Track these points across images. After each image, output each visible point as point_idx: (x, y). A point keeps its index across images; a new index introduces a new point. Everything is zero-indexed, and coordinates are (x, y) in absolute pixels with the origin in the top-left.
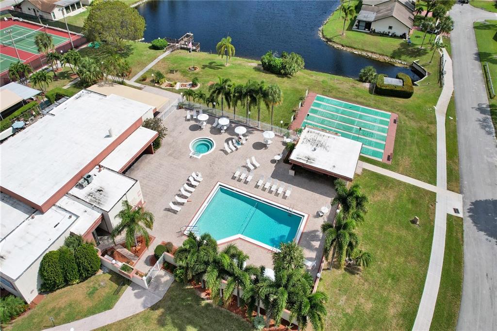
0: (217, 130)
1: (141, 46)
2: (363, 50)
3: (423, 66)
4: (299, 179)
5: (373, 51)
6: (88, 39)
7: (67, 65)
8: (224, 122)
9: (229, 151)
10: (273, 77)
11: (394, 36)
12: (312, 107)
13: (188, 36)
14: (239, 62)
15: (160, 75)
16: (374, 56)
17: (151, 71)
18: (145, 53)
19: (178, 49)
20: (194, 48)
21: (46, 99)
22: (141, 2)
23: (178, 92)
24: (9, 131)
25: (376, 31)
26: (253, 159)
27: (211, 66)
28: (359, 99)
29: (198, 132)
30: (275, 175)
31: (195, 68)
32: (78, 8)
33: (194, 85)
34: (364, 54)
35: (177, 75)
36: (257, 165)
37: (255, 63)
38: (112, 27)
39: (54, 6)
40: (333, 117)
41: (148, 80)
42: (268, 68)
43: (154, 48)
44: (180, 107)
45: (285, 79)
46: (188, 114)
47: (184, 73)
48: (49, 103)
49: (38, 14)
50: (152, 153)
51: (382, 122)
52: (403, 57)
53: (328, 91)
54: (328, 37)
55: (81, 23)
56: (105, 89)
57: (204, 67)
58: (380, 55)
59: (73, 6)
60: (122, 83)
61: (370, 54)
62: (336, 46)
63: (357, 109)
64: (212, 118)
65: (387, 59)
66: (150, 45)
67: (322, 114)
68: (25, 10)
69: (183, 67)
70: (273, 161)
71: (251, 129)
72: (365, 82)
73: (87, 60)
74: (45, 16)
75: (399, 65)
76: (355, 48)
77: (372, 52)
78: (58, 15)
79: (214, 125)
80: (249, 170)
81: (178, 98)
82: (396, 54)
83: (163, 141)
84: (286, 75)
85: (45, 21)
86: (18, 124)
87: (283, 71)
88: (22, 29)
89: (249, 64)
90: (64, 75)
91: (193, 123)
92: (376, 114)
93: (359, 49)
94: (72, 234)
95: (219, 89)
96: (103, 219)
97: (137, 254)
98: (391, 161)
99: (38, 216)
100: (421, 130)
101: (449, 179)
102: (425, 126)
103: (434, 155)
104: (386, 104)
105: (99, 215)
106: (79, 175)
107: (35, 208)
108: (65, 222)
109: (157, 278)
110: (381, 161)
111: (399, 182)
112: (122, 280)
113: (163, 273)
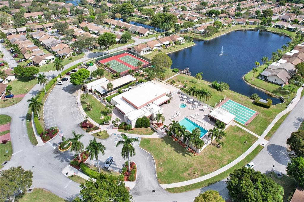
0: (189, 102)
1: (169, 70)
2: (260, 87)
3: (285, 99)
4: (211, 122)
5: (264, 88)
6: (151, 64)
7: (145, 72)
8: (191, 100)
9: (191, 109)
10: (215, 90)
11: (277, 84)
12: (226, 103)
13: (187, 69)
14: (204, 82)
15: (174, 81)
16: (264, 91)
17: (171, 79)
18: (170, 73)
19: (182, 73)
20: (188, 74)
21: (137, 82)
22: (172, 52)
23: (179, 88)
24: (128, 89)
25: (269, 81)
26: (198, 113)
27: (193, 82)
28: (246, 105)
29: (183, 101)
30: (204, 119)
31: (187, 81)
32: (149, 51)
33: (185, 87)
34: (260, 89)
35: (180, 83)
36: (199, 115)
37: (210, 84)
38: (161, 62)
39: (141, 50)
40: (232, 108)
41: (170, 82)
42: (214, 87)
43: (174, 71)
44: (178, 93)
45: (220, 92)
46: (181, 95)
47: (182, 82)
48: (138, 83)
49: (136, 52)
50: (167, 104)
51: (251, 114)
52: (278, 93)
53: (235, 99)
54: (246, 79)
55: (151, 59)
56: (156, 82)
57: (190, 82)
58: (267, 90)
59: (147, 51)
60: (161, 81)
61: (262, 90)
62: (248, 83)
63: (243, 107)
64: (188, 98)
65: (269, 93)
66: (172, 70)
67: (229, 106)
68: (132, 50)
69: (182, 80)
70: (204, 115)
71: (200, 105)
72: (253, 99)
73: (151, 72)
74: (138, 53)
75: (274, 96)
76: (256, 86)
77: (263, 89)
78: (142, 54)
79: (188, 101)
80: (195, 115)
81: (178, 90)
82: (274, 92)
83: (171, 101)
84: (220, 90)
85: (138, 55)
86: (130, 87)
87: (219, 89)
88: (130, 57)
89: (208, 84)
90: (143, 75)
91: (181, 98)
92: (250, 111)
93: (258, 87)
94: (144, 116)
95: (192, 89)
96: (152, 115)
97: (159, 126)
98: (247, 126)
99: (136, 110)
100: (266, 120)
101: (267, 136)
102: (268, 119)
103: (266, 128)
104: (256, 108)
105: (151, 114)
106: (147, 103)
107: (136, 108)
108: (143, 113)
109: (163, 133)
110: (243, 124)
111: (246, 132)
112: (154, 131)
113: (165, 132)
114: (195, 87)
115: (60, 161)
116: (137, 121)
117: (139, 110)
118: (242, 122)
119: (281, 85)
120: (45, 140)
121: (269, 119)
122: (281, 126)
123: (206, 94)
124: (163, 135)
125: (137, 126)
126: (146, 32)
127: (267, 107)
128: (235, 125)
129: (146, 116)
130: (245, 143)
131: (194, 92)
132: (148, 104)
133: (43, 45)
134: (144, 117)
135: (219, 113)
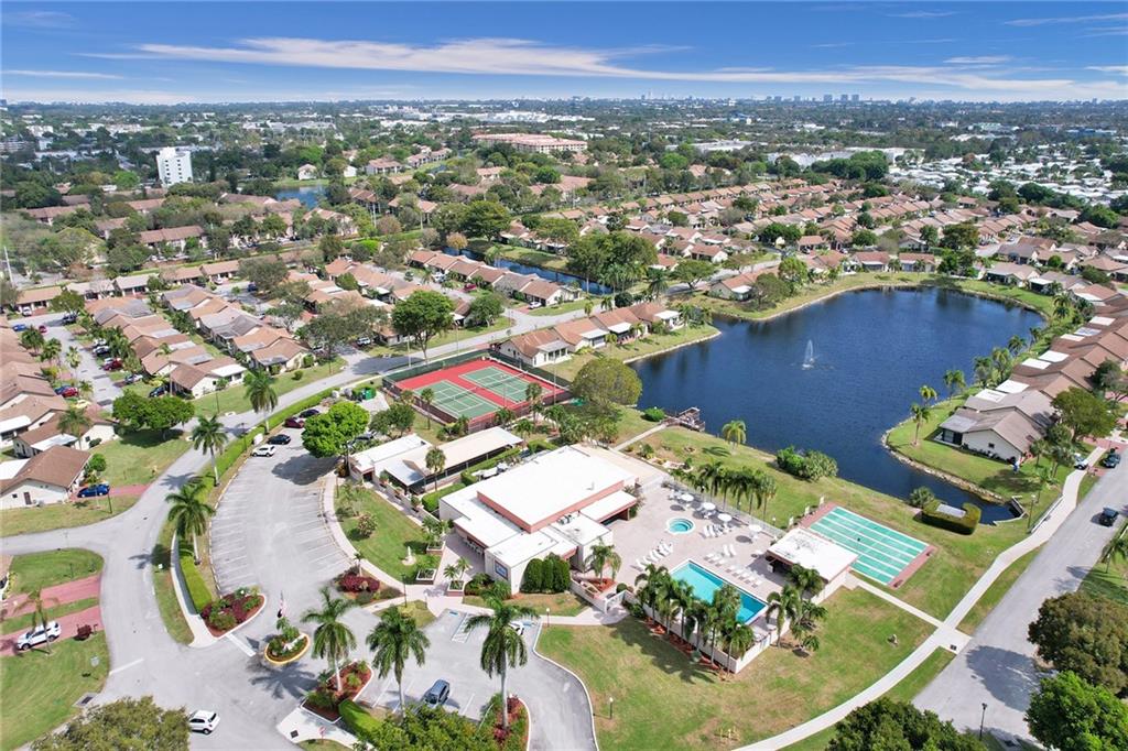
0: (700, 515)
1: (631, 413)
2: (940, 470)
3: (1024, 505)
4: (777, 576)
5: (955, 473)
6: (572, 395)
7: (550, 421)
8: (708, 506)
9: (708, 535)
10: (789, 478)
11: (997, 459)
12: (824, 518)
13: (692, 411)
14: (750, 453)
15: (648, 449)
16: (954, 480)
17: (638, 443)
18: (636, 422)
19: (676, 424)
20: (697, 427)
21: (526, 449)
22: (639, 358)
23: (666, 470)
24: (493, 471)
25: (970, 447)
26: (731, 546)
27: (712, 451)
28: (892, 523)
29: (678, 512)
30: (753, 567)
31: (692, 450)
32: (563, 355)
33: (686, 467)
34: (940, 475)
35: (670, 454)
36: (734, 553)
37: (771, 458)
38: (605, 388)
39: (538, 351)
40: (846, 532)
41: (634, 452)
42: (785, 466)
43: (648, 418)
44: (665, 485)
45: (803, 483)
46: (672, 493)
47: (678, 453)
48: (529, 453)
49: (517, 357)
50: (626, 519)
51: (910, 551)
52: (999, 489)
53: (855, 505)
54: (893, 444)
55: (570, 377)
56: (588, 450)
57: (705, 451)
58: (964, 480)
59: (557, 352)
60: (605, 448)
61: (948, 477)
62: (900, 458)
63: (884, 532)
64: (697, 502)
65: (973, 487)
66: (643, 414)
67: (834, 527)
68: (503, 351)
69: (677, 446)
70: (754, 556)
71: (735, 522)
72: (915, 506)
73: (573, 417)
74: (526, 360)
75: (988, 499)
76: (928, 466)
77: (953, 475)
78: (540, 361)
79: (699, 509)
80: (723, 555)
81: (663, 477)
82: (988, 483)
83: (640, 511)
84: (806, 478)
85: (525, 366)
86: (503, 466)
87: (801, 472)
88: (501, 372)
89: (763, 458)
90: (543, 429)
91: (676, 503)
92: (908, 541)
93: (934, 468)
94: (552, 553)
95: (710, 472)
96: (578, 551)
97: (600, 589)
98: (897, 588)
99: (526, 535)
100: (961, 569)
101: (964, 621)
102: (969, 567)
103: (961, 595)
104: (929, 535)
105: (574, 547)
106: (562, 513)
107: (523, 527)
108: (547, 543)
109: (616, 610)
110: (885, 584)
111: (896, 607)
112: (585, 603)
113: (621, 607)
114: (719, 464)
115: (270, 693)
116: (526, 570)
117: (535, 536)
118: (880, 577)
119: (1012, 461)
120: (217, 628)
121: (973, 569)
122: (1014, 592)
123: (757, 485)
124: (614, 615)
125: (529, 586)
126: (551, 292)
127: (963, 529)
128: (858, 587)
129: (556, 553)
130: (892, 641)
131: (718, 480)
132: (563, 517)
133: (203, 332)
134: (552, 557)
135: (801, 544)
